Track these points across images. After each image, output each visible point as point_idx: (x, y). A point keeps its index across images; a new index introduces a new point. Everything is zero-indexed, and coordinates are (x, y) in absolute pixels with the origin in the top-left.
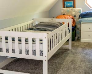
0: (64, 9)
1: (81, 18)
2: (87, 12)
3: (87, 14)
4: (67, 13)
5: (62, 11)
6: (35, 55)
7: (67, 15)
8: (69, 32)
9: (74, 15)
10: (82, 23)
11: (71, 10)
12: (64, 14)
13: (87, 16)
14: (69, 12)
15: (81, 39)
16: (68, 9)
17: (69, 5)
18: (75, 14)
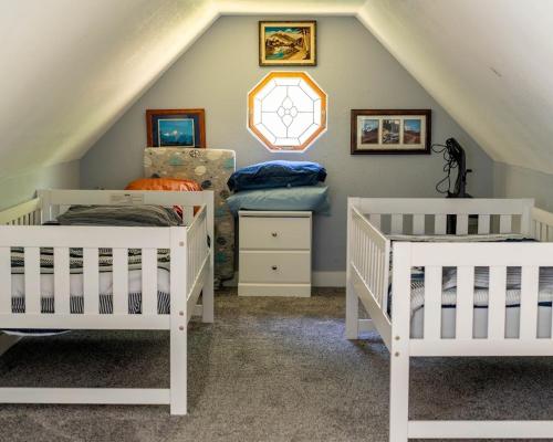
0: (154, 150)
1: (236, 192)
2: (263, 167)
3: (263, 176)
4: (171, 169)
5: (148, 162)
6: (139, 313)
7: (171, 178)
8: (209, 245)
9: (204, 179)
10: (240, 212)
11: (187, 157)
12: (155, 176)
13: (263, 182)
14: (177, 165)
15: (240, 284)
16: (177, 151)
17: (175, 132)
18: (207, 173)
